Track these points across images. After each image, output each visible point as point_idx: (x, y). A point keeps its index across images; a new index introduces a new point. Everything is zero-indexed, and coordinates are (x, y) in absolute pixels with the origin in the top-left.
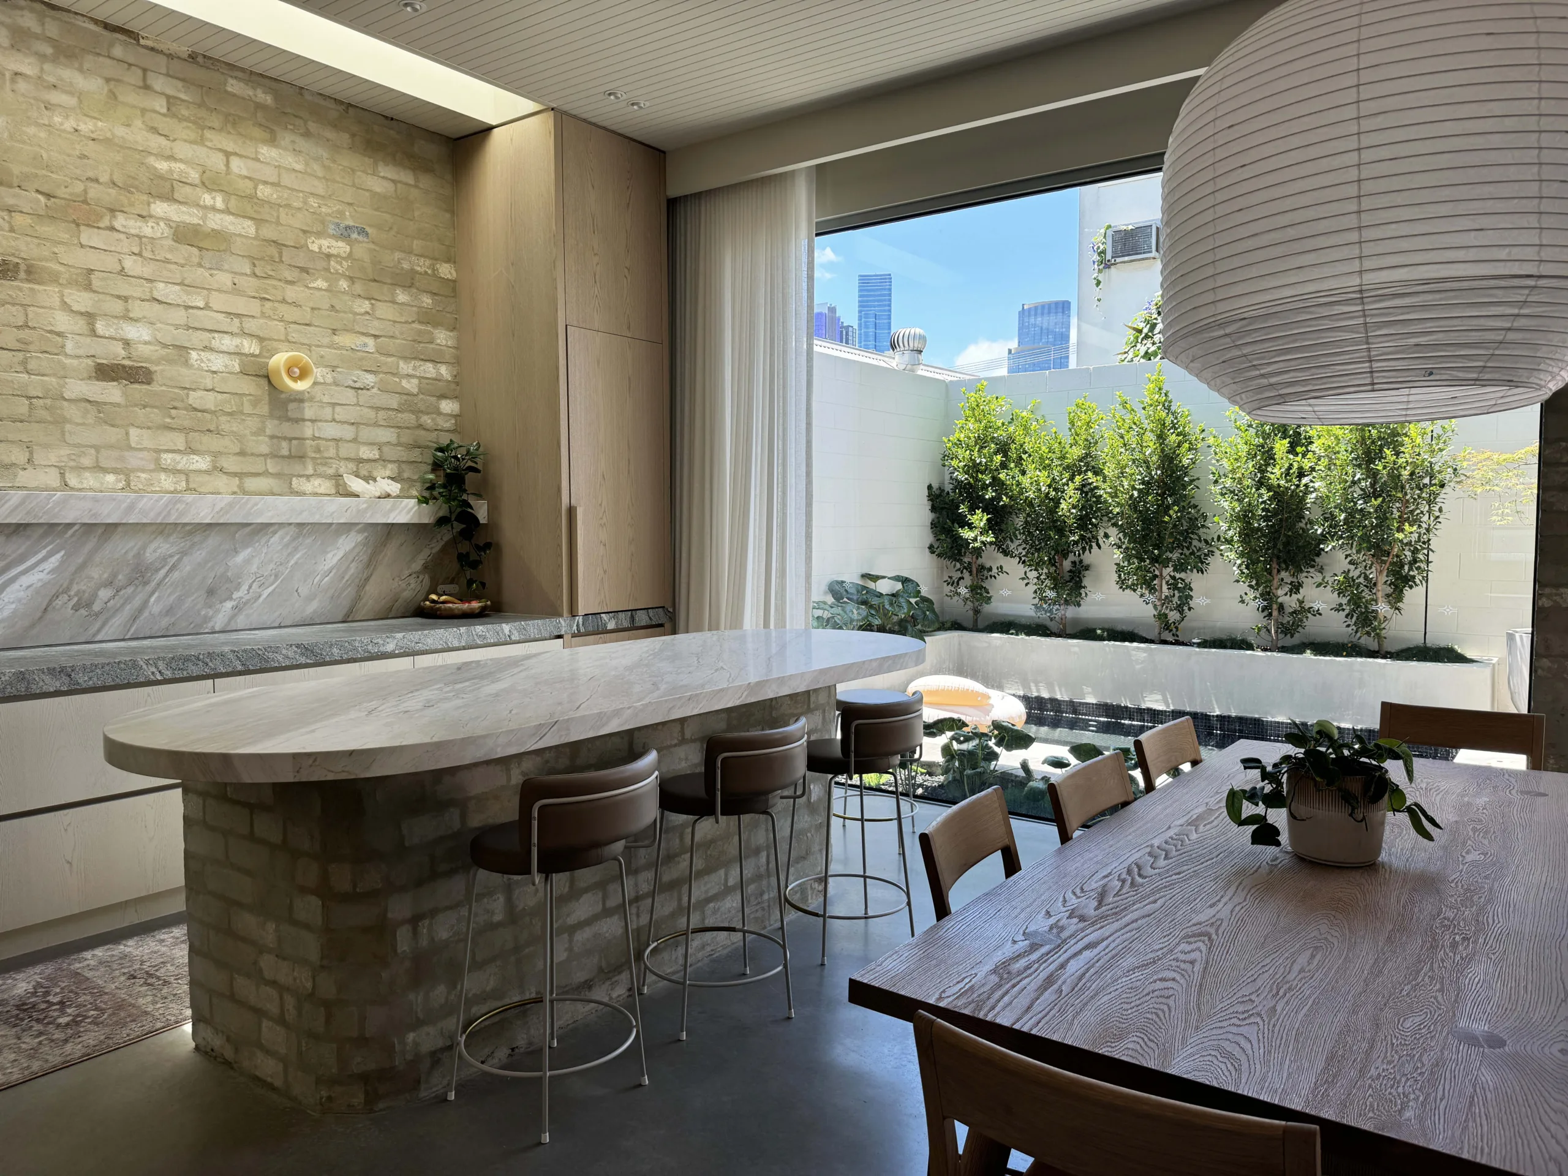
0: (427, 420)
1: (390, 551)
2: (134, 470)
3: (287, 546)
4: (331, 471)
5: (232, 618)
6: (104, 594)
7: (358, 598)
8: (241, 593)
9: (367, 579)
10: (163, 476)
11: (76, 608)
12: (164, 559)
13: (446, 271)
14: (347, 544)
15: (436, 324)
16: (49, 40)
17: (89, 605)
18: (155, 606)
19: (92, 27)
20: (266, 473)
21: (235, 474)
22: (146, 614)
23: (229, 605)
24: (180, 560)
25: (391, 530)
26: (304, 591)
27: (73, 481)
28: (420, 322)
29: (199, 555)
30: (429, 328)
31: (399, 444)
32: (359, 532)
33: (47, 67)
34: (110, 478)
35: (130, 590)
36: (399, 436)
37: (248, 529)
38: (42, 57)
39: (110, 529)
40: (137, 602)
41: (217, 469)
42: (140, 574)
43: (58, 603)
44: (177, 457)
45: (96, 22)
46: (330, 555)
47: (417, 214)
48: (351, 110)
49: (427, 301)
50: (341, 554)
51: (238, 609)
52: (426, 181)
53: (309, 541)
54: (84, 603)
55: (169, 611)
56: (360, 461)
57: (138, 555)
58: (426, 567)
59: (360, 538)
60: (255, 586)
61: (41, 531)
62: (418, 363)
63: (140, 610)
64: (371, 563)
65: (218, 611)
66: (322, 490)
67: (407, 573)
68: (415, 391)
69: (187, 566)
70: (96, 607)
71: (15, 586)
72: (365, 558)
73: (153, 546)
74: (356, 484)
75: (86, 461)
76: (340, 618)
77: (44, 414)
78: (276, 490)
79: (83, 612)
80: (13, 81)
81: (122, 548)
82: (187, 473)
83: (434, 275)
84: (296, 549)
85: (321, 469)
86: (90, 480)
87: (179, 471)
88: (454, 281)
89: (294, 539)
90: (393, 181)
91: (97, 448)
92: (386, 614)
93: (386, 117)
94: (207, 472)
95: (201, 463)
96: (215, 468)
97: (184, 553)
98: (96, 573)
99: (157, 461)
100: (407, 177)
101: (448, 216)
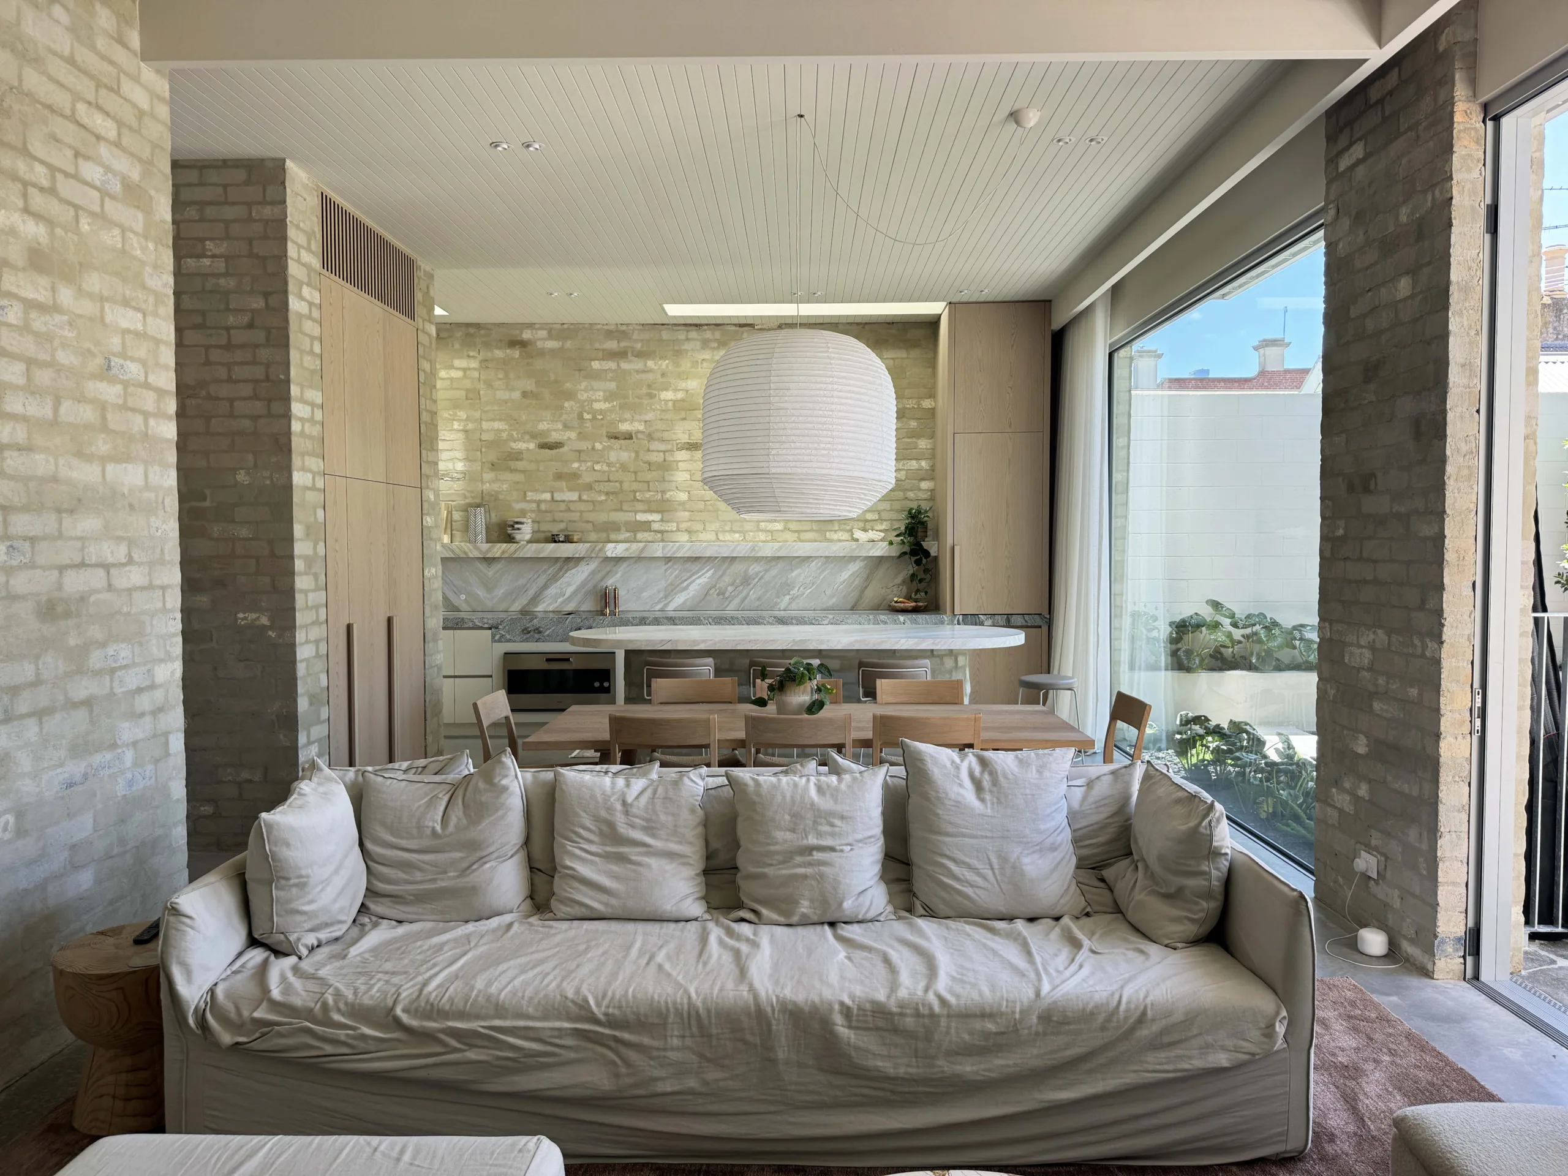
0: (911, 495)
1: (881, 572)
2: (747, 531)
3: (819, 568)
4: (848, 528)
5: (790, 603)
6: (730, 589)
7: (860, 598)
8: (794, 592)
9: (866, 587)
10: (760, 533)
11: (718, 595)
12: (757, 574)
13: (927, 404)
14: (854, 567)
15: (919, 437)
16: (716, 340)
17: (723, 594)
18: (753, 595)
19: (733, 328)
20: (812, 530)
21: (796, 531)
22: (747, 601)
23: (788, 597)
24: (764, 575)
25: (881, 559)
26: (828, 592)
27: (721, 538)
28: (909, 437)
29: (774, 572)
30: (914, 440)
31: (891, 510)
32: (862, 561)
33: (715, 353)
34: (737, 535)
35: (741, 588)
36: (891, 505)
37: (798, 560)
38: (713, 349)
39: (733, 559)
40: (745, 593)
42: (746, 580)
43: (711, 592)
44: (768, 524)
45: (735, 325)
46: (843, 574)
47: (908, 374)
48: (867, 327)
49: (913, 424)
50: (850, 572)
51: (793, 599)
52: (915, 353)
53: (832, 565)
54: (721, 593)
55: (759, 599)
56: (867, 521)
57: (745, 571)
58: (904, 582)
59: (862, 564)
60: (801, 589)
61: (705, 560)
62: (905, 462)
63: (745, 598)
64: (869, 579)
65: (782, 600)
66: (843, 538)
67: (892, 585)
68: (903, 478)
69: (767, 577)
70: (726, 595)
71: (694, 584)
72: (865, 576)
73: (752, 567)
74: (858, 534)
75: (727, 528)
76: (849, 608)
77: (710, 508)
78: (817, 539)
79: (721, 597)
80: (702, 363)
81: (738, 568)
82: (771, 532)
83: (919, 408)
84: (824, 570)
85: (843, 527)
86: (728, 537)
87: (769, 531)
88: (933, 409)
89: (823, 564)
90: (893, 359)
91: (731, 522)
92: (877, 608)
93: (889, 323)
94: (782, 531)
95: (779, 526)
96: (785, 528)
97: (767, 571)
98: (727, 579)
99: (758, 526)
100: (903, 354)
101: (930, 370)
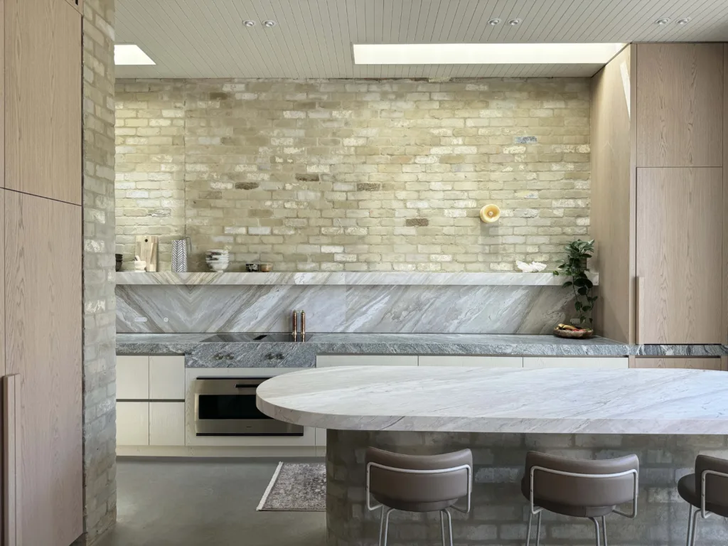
0: (568, 230)
1: (542, 299)
2: (418, 263)
3: (485, 295)
4: (511, 259)
5: (458, 327)
6: (404, 313)
7: (522, 323)
8: (462, 316)
9: (528, 313)
10: (431, 264)
11: (393, 319)
12: (428, 300)
13: (584, 149)
14: (517, 295)
15: (575, 179)
16: (394, 93)
17: (398, 318)
18: (424, 320)
19: (410, 81)
20: (477, 262)
21: (462, 263)
22: (420, 322)
23: (456, 322)
24: (435, 301)
25: (541, 289)
26: (493, 317)
27: (396, 268)
28: (566, 179)
29: (443, 299)
30: (572, 181)
31: (551, 244)
32: (523, 289)
33: (393, 104)
34: (410, 266)
35: (414, 312)
36: (550, 239)
37: (466, 287)
38: (391, 100)
39: (407, 287)
40: (417, 318)
41: (454, 260)
42: (419, 306)
43: (387, 316)
44: (437, 256)
45: (411, 79)
46: (507, 300)
47: (565, 123)
48: (529, 81)
49: (571, 167)
50: (513, 300)
51: (460, 324)
52: (573, 104)
53: (496, 293)
54: (397, 317)
55: (430, 323)
56: (528, 254)
57: (418, 298)
58: (563, 308)
59: (524, 292)
60: (469, 314)
61: (381, 287)
62: (563, 201)
63: (418, 321)
64: (530, 306)
65: (451, 324)
66: (506, 269)
67: (550, 311)
68: (561, 215)
69: (438, 304)
70: (401, 319)
71: (372, 309)
72: (526, 303)
73: (425, 293)
74: (521, 265)
75: (401, 259)
76: (512, 331)
77: (387, 241)
78: (482, 269)
79: (396, 320)
80: (381, 113)
81: (412, 295)
82: (441, 263)
83: (576, 152)
84: (489, 297)
85: (505, 259)
86: (402, 267)
87: (439, 262)
88: (589, 154)
89: (487, 293)
90: (552, 109)
91: (405, 254)
92: (540, 331)
93: (549, 78)
94: (450, 262)
95: (448, 258)
96: (453, 260)
97: (437, 298)
98: (401, 305)
99: (429, 258)
100: (561, 105)
101: (586, 119)
